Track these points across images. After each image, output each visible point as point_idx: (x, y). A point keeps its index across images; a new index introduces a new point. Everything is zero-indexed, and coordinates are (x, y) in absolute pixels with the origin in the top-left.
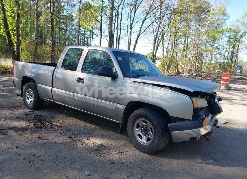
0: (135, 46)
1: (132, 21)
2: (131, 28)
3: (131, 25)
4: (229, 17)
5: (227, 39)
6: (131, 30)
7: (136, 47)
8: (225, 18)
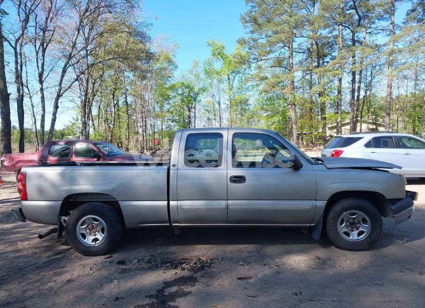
0: (55, 114)
1: (40, 69)
2: (41, 82)
3: (41, 75)
4: (176, 67)
5: (179, 97)
6: (42, 85)
7: (57, 116)
8: (171, 67)
